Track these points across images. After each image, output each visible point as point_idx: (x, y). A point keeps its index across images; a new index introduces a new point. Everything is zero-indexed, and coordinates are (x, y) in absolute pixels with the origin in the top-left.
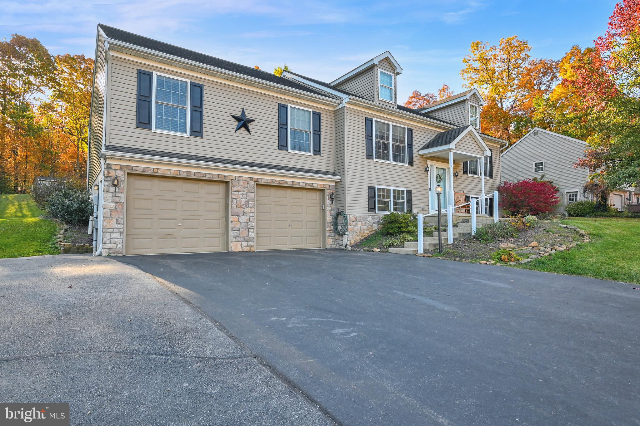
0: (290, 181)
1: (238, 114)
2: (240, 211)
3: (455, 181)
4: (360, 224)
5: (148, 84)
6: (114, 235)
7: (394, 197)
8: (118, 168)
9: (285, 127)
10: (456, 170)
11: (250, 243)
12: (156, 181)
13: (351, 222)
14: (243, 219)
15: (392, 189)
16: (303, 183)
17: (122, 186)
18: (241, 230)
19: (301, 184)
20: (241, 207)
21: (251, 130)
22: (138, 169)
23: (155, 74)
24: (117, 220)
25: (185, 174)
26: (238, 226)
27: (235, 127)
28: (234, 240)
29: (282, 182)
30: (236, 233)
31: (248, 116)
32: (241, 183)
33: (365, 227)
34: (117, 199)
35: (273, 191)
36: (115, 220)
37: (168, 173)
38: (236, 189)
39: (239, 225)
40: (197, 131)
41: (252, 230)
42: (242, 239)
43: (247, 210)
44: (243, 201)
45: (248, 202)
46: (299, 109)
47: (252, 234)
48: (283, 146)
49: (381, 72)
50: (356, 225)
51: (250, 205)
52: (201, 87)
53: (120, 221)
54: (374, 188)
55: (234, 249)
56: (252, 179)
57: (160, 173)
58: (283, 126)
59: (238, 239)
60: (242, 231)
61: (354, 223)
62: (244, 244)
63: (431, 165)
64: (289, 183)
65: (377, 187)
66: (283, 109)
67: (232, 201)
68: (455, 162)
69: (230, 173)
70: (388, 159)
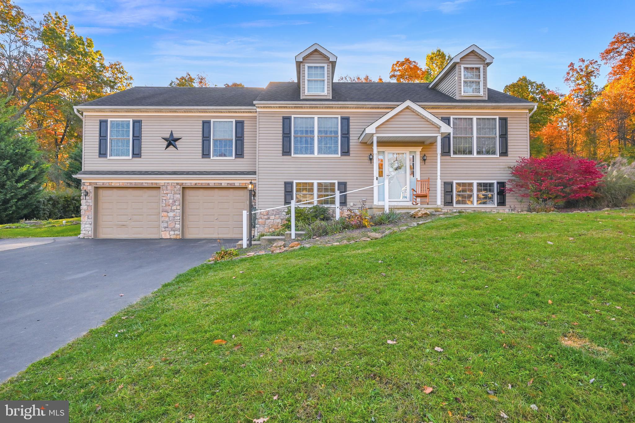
0: (212, 183)
1: (168, 136)
2: (168, 208)
3: (422, 167)
4: (272, 217)
5: (105, 128)
6: (86, 226)
7: (320, 190)
8: (88, 184)
9: (208, 139)
10: (424, 153)
11: (176, 232)
12: (115, 191)
13: (262, 216)
14: (171, 214)
15: (316, 182)
16: (224, 183)
17: (91, 195)
18: (169, 223)
19: (223, 184)
20: (169, 205)
21: (178, 146)
22: (100, 184)
23: (109, 120)
24: (88, 217)
25: (129, 184)
26: (167, 219)
27: (165, 146)
28: (164, 229)
29: (204, 184)
30: (165, 225)
31: (176, 136)
32: (169, 188)
33: (279, 221)
34: (88, 204)
35: (201, 192)
36: (87, 217)
37: (118, 185)
38: (165, 192)
39: (168, 219)
40: (137, 154)
41: (178, 223)
42: (170, 229)
43: (174, 208)
44: (171, 201)
45: (175, 202)
46: (221, 122)
47: (178, 225)
48: (206, 154)
49: (309, 67)
50: (269, 218)
51: (176, 204)
52: (140, 122)
53: (90, 217)
54: (291, 184)
55: (164, 237)
56: (177, 184)
57: (113, 185)
58: (206, 138)
59: (167, 229)
60: (170, 223)
61: (266, 217)
62: (172, 233)
63: (381, 152)
64: (210, 184)
65: (295, 181)
66: (206, 124)
67: (162, 201)
68: (425, 143)
69: (160, 181)
70: (312, 153)
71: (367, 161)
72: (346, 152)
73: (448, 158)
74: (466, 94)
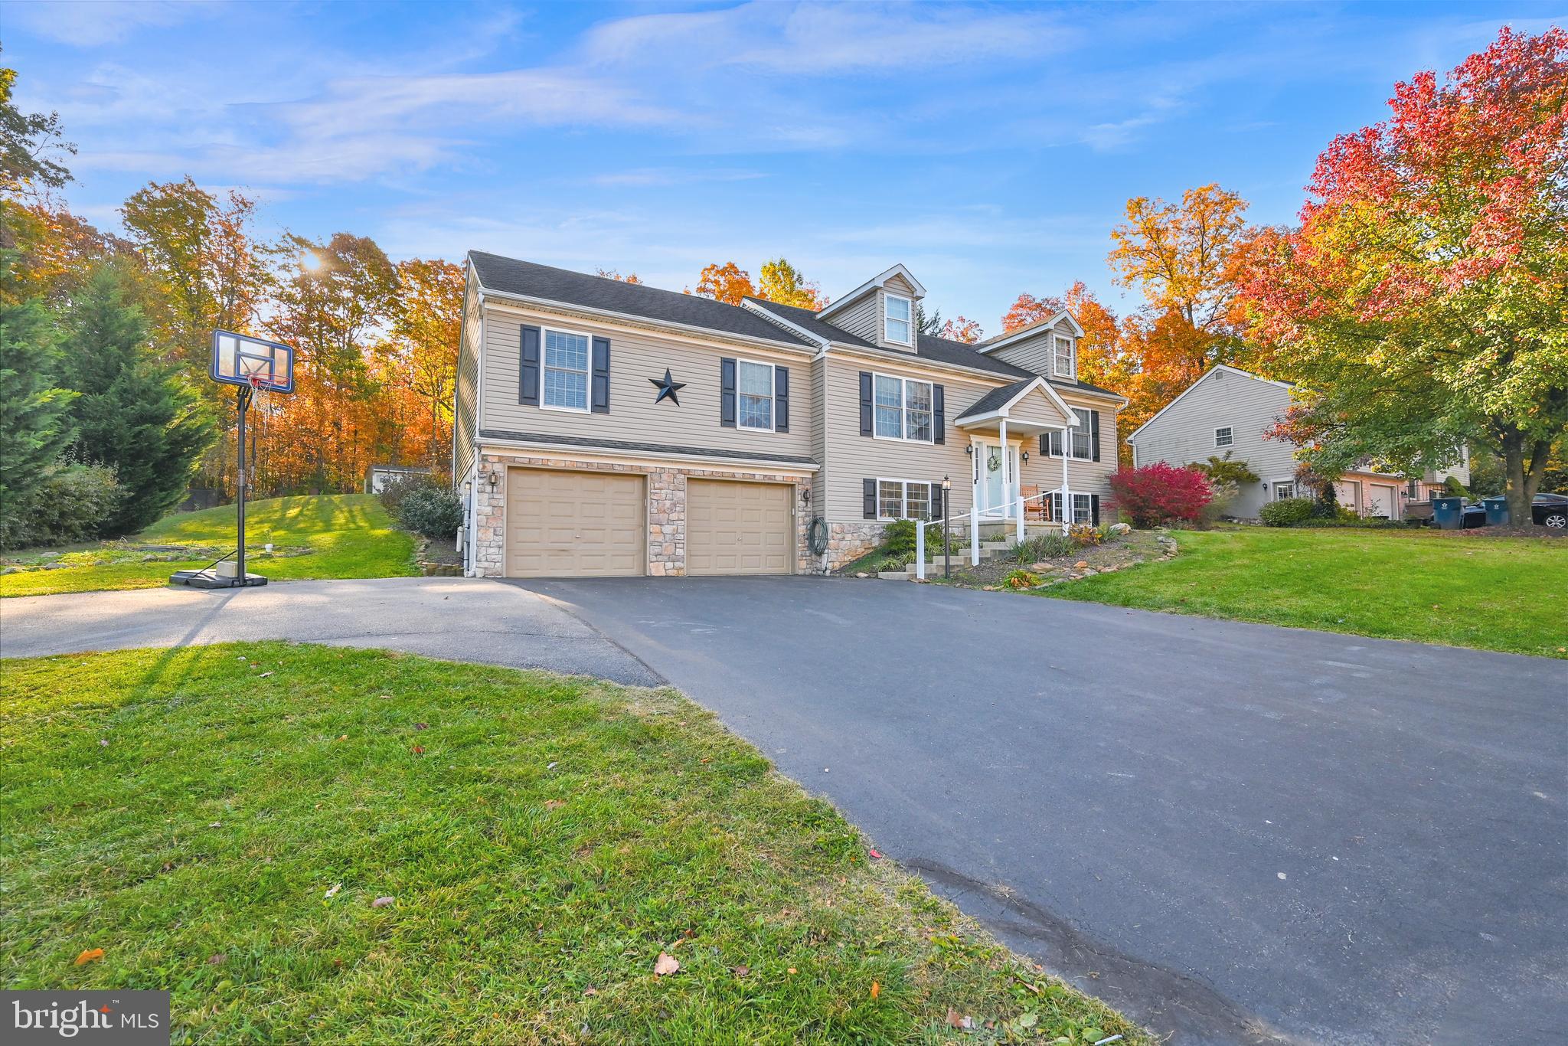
0: (739, 473)
1: (661, 377)
2: (663, 517)
3: (1023, 468)
4: (849, 537)
5: (534, 344)
6: (491, 550)
7: (909, 495)
8: (496, 459)
9: (732, 392)
10: (1025, 449)
11: (678, 564)
12: (546, 477)
13: (835, 534)
14: (668, 529)
15: (905, 482)
16: (759, 475)
17: (501, 484)
18: (664, 545)
19: (757, 477)
20: (665, 512)
21: (679, 399)
22: (521, 460)
23: (543, 328)
24: (495, 531)
25: (585, 466)
26: (660, 539)
27: (656, 396)
28: (654, 559)
29: (726, 475)
30: (657, 549)
31: (676, 379)
32: (664, 477)
33: (858, 543)
34: (495, 502)
35: (713, 489)
36: (492, 530)
37: (561, 466)
38: (657, 485)
39: (662, 537)
40: (601, 405)
41: (681, 546)
42: (666, 558)
43: (674, 516)
44: (668, 503)
45: (675, 505)
46: (754, 364)
47: (681, 551)
48: (728, 421)
49: (888, 298)
50: (843, 539)
51: (678, 509)
52: (607, 342)
53: (500, 531)
54: (874, 482)
55: (654, 573)
56: (680, 471)
57: (551, 465)
58: (728, 391)
59: (660, 558)
60: (666, 547)
61: (840, 536)
62: (669, 565)
63: (979, 443)
64: (737, 476)
65: (879, 479)
66: (728, 365)
67: (652, 503)
68: (1025, 436)
69: (649, 464)
70: (900, 436)
71: (964, 454)
72: (940, 440)
73: (1046, 458)
74: (1060, 375)
